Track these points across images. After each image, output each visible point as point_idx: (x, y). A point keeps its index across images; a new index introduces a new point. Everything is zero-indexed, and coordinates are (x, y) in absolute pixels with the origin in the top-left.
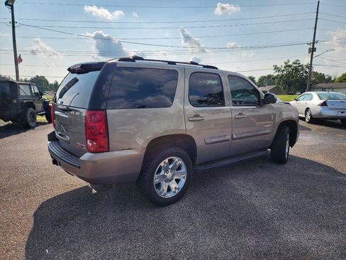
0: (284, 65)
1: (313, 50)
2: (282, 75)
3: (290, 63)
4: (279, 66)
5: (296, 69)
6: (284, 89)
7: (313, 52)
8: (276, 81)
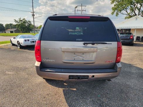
0: (19, 20)
1: (33, 15)
2: (19, 24)
3: (21, 19)
4: (17, 20)
5: (25, 22)
6: (21, 30)
7: (33, 16)
8: (17, 27)
